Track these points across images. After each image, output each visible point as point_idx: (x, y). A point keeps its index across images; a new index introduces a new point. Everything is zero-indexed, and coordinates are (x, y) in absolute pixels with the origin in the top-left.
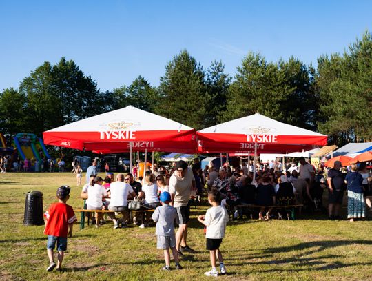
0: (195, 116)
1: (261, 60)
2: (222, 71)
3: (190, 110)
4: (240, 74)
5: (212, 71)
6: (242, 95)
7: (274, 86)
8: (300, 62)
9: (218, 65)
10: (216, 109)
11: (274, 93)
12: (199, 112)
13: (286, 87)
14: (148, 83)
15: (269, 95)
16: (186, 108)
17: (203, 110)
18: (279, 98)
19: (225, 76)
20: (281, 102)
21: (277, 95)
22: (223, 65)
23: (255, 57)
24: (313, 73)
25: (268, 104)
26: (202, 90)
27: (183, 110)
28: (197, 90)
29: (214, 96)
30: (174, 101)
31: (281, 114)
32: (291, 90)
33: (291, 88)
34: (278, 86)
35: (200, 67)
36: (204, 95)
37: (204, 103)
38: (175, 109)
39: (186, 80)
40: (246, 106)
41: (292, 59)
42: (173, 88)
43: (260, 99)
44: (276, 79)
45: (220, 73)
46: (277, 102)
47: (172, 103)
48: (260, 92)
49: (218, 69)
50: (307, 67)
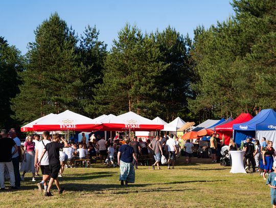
0: (70, 88)
1: (137, 32)
2: (96, 37)
3: (65, 80)
4: (117, 47)
5: (85, 37)
6: (119, 69)
7: (150, 62)
8: (177, 32)
9: (91, 31)
10: (91, 80)
11: (149, 69)
12: (74, 83)
13: (160, 63)
14: (4, 40)
15: (145, 70)
16: (60, 79)
17: (78, 82)
18: (154, 74)
19: (100, 44)
20: (156, 78)
21: (153, 71)
22: (97, 31)
23: (131, 30)
24: (189, 44)
25: (144, 79)
26: (76, 60)
27: (57, 81)
28: (72, 60)
29: (90, 67)
30: (45, 70)
31: (156, 89)
32: (165, 67)
33: (165, 64)
34: (153, 62)
35: (72, 31)
36: (79, 66)
37: (79, 74)
38: (48, 80)
39: (58, 49)
40: (123, 80)
41: (169, 29)
42: (44, 55)
43: (136, 74)
44: (152, 55)
45: (94, 40)
46: (153, 77)
47: (44, 73)
48: (136, 67)
49: (92, 35)
50: (184, 38)
